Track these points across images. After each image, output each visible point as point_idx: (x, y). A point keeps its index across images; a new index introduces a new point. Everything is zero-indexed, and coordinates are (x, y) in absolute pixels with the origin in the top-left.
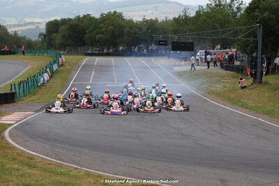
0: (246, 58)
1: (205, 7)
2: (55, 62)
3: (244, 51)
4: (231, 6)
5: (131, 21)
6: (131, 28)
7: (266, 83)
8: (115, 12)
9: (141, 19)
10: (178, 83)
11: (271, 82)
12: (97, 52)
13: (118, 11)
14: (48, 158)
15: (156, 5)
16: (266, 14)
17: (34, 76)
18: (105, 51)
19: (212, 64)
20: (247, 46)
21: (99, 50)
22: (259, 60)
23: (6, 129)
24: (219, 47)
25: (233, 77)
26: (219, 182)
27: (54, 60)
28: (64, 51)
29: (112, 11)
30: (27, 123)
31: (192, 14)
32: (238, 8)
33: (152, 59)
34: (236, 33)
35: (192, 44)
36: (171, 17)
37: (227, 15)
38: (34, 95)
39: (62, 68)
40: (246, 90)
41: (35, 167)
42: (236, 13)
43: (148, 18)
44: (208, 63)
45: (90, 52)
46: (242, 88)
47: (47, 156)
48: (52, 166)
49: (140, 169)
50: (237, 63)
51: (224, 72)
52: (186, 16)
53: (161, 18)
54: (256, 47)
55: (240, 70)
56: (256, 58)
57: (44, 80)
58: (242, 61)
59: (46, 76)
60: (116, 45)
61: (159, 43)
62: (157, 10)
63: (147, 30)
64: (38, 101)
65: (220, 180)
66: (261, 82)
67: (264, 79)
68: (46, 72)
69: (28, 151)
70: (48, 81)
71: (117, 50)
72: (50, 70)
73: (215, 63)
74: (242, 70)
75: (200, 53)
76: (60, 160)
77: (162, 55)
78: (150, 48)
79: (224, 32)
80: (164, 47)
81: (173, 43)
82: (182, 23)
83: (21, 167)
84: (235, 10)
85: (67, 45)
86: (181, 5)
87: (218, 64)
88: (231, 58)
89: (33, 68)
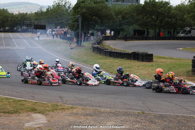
0: (73, 33)
1: (51, 6)
3: (72, 29)
4: (65, 6)
5: (12, 14)
6: (12, 17)
7: (84, 46)
8: (3, 9)
9: (17, 13)
10: (38, 46)
11: (86, 46)
13: (5, 8)
15: (25, 5)
16: (84, 10)
19: (55, 36)
20: (73, 27)
22: (80, 34)
24: (59, 27)
25: (66, 43)
26: (59, 98)
29: (2, 8)
31: (45, 10)
32: (69, 7)
33: (24, 34)
34: (68, 20)
35: (45, 26)
36: (33, 12)
37: (63, 10)
40: (73, 50)
42: (67, 10)
43: (21, 12)
44: (53, 36)
46: (71, 49)
49: (17, 92)
50: (68, 36)
51: (61, 40)
52: (41, 11)
53: (29, 12)
54: (78, 27)
55: (70, 39)
56: (78, 33)
58: (71, 35)
60: (4, 27)
61: (27, 25)
62: (26, 8)
63: (21, 19)
65: (59, 97)
66: (81, 45)
67: (82, 44)
73: (57, 35)
74: (71, 39)
75: (49, 31)
77: (29, 32)
78: (23, 28)
79: (61, 20)
80: (30, 27)
81: (35, 25)
82: (39, 15)
84: (67, 8)
86: (39, 5)
87: (59, 36)
88: (65, 33)
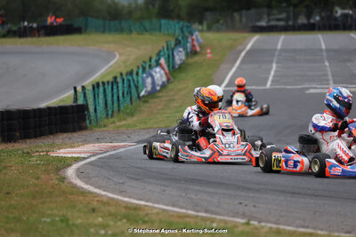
2: (178, 43)
12: (282, 23)
14: (175, 209)
17: (131, 73)
18: (302, 20)
21: (287, 20)
23: (70, 165)
27: (177, 39)
28: (201, 23)
30: (118, 157)
38: (132, 115)
39: (196, 58)
41: (145, 222)
45: (263, 23)
47: (173, 206)
48: (187, 220)
57: (153, 83)
59: (159, 75)
64: (143, 126)
68: (158, 64)
69: (126, 199)
70: (163, 86)
71: (331, 17)
72: (168, 62)
76: (206, 211)
83: (111, 223)
85: (207, 9)
89: (125, 62)
